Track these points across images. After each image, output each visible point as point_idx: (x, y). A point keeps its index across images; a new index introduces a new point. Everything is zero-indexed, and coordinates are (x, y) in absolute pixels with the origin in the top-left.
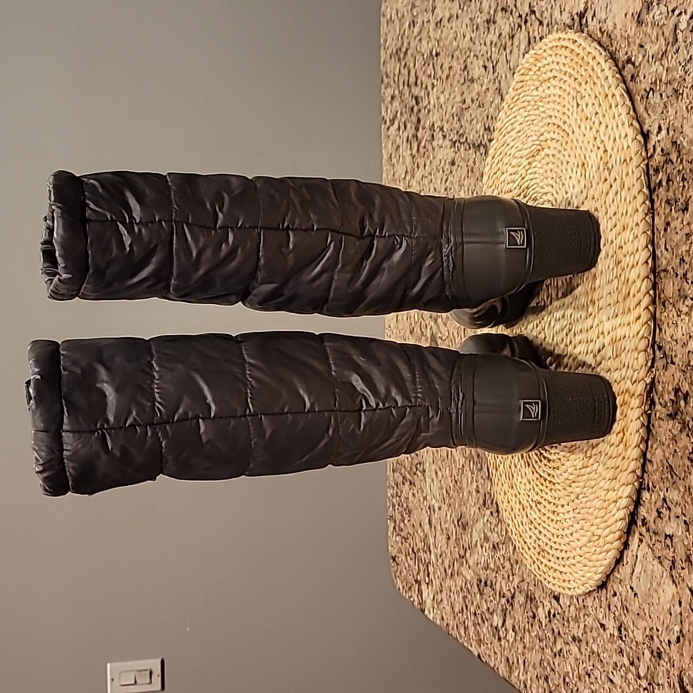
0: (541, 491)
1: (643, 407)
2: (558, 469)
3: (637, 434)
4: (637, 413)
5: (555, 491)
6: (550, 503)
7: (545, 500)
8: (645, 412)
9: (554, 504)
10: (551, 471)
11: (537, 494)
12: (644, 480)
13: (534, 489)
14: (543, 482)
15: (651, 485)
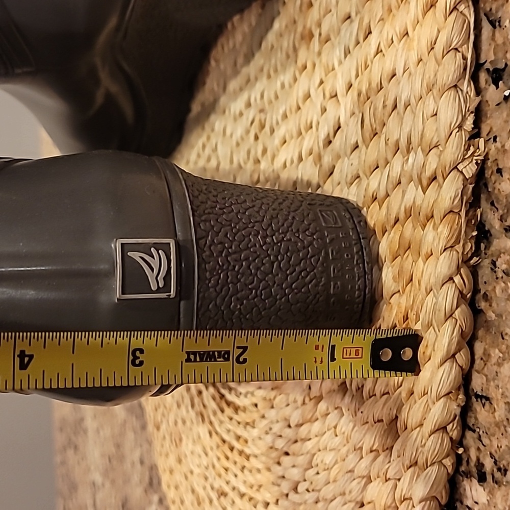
0: (226, 470)
1: (459, 247)
2: (254, 427)
3: (449, 325)
4: (444, 264)
5: (251, 471)
6: (242, 495)
7: (234, 489)
8: (466, 262)
9: (251, 499)
10: (240, 431)
11: (220, 476)
12: (466, 450)
13: (214, 467)
14: (229, 453)
15: (488, 464)
